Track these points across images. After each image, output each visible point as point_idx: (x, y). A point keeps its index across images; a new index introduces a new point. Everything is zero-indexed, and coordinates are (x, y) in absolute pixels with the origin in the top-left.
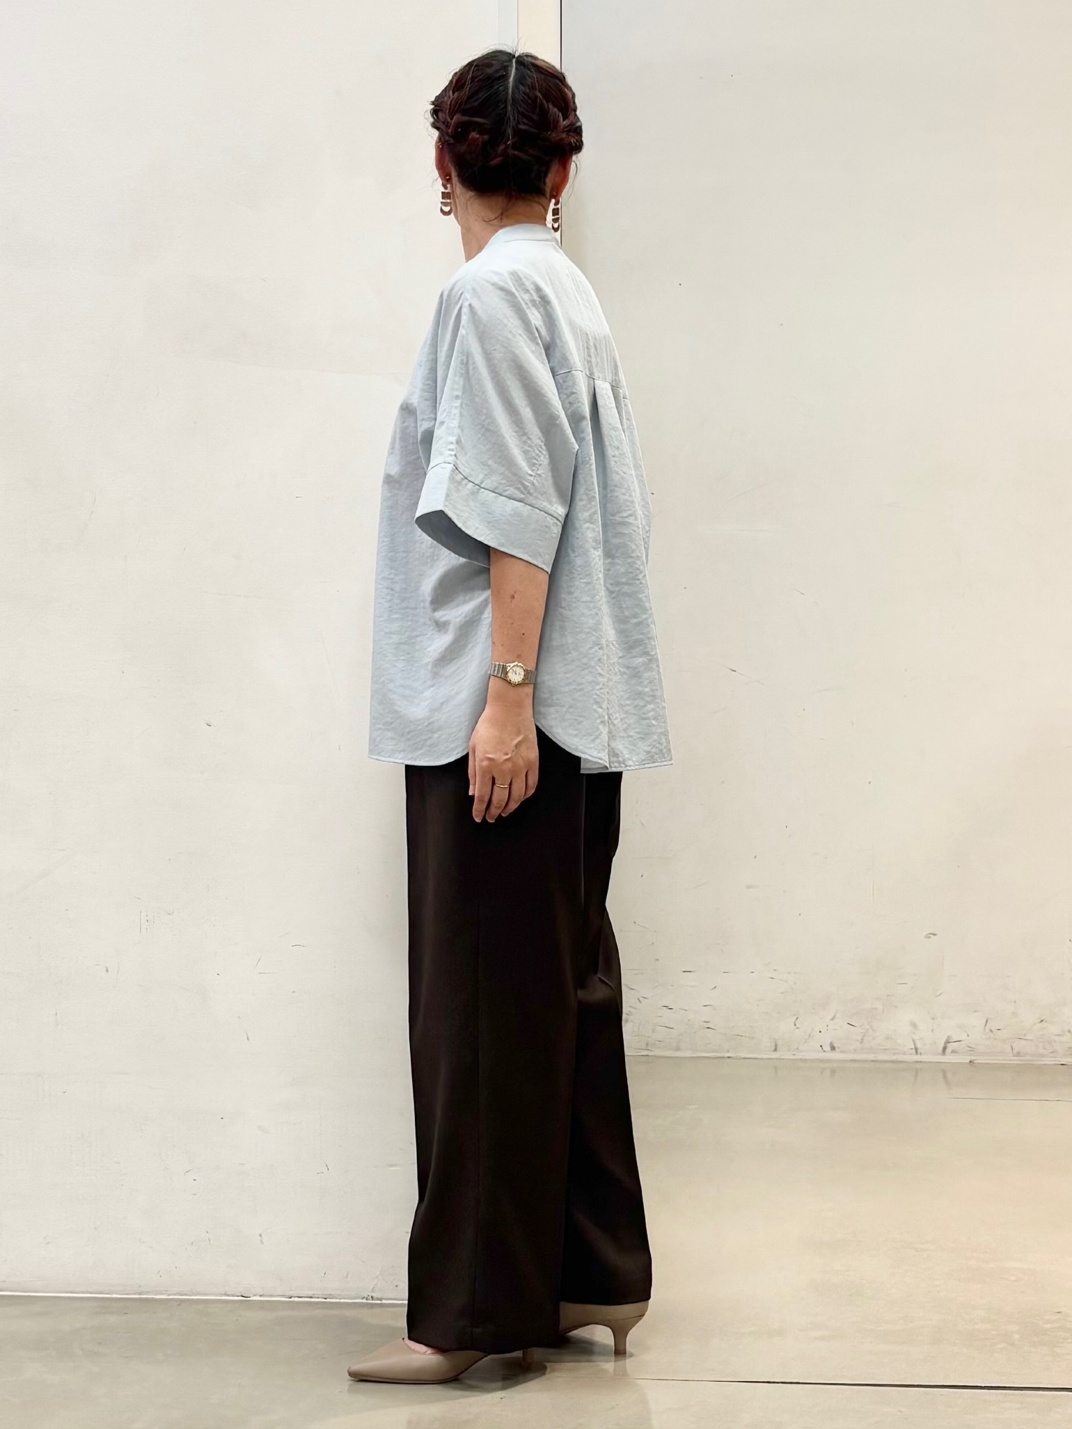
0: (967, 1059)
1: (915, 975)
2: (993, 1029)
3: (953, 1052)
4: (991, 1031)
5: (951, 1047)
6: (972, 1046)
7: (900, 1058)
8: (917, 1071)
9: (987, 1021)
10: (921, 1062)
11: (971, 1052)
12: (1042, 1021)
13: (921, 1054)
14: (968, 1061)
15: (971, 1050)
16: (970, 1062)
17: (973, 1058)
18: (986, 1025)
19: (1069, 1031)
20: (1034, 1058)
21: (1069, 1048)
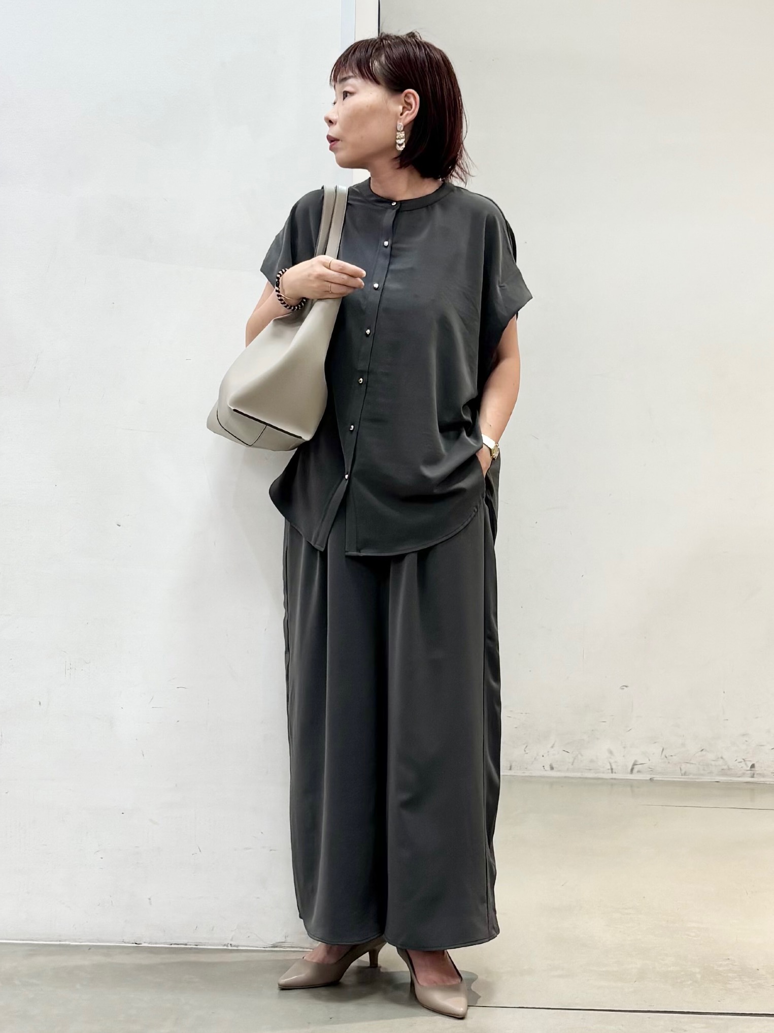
0: (648, 777)
1: (612, 716)
2: (667, 756)
3: (639, 772)
5: (636, 768)
6: (653, 767)
7: (600, 775)
8: (612, 785)
9: (663, 749)
10: (615, 779)
11: (651, 772)
12: (702, 750)
13: (615, 773)
15: (652, 770)
16: (650, 779)
17: (654, 776)
18: (662, 752)
19: (722, 758)
20: (696, 777)
21: (723, 769)
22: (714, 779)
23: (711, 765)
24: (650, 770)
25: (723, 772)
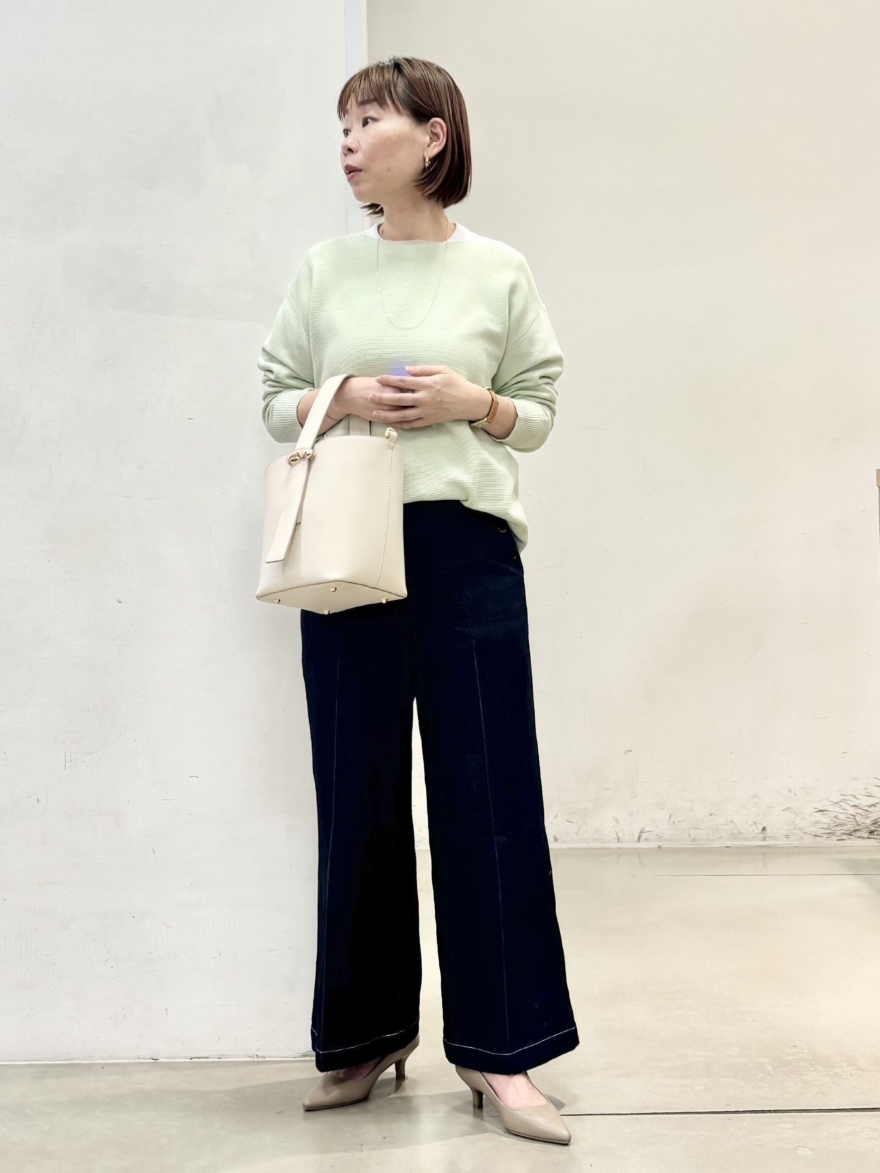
0: (656, 845)
1: (616, 782)
2: (676, 822)
3: (646, 840)
4: (674, 823)
5: (644, 836)
6: (661, 835)
7: (606, 845)
8: (619, 855)
9: (670, 815)
10: (622, 848)
11: (659, 840)
12: (711, 814)
13: (622, 842)
14: (657, 846)
15: (659, 838)
16: (659, 847)
17: (660, 844)
18: (670, 818)
19: (732, 822)
20: (706, 843)
21: (732, 834)
22: (725, 844)
23: (721, 830)
24: (658, 837)
25: (734, 837)
